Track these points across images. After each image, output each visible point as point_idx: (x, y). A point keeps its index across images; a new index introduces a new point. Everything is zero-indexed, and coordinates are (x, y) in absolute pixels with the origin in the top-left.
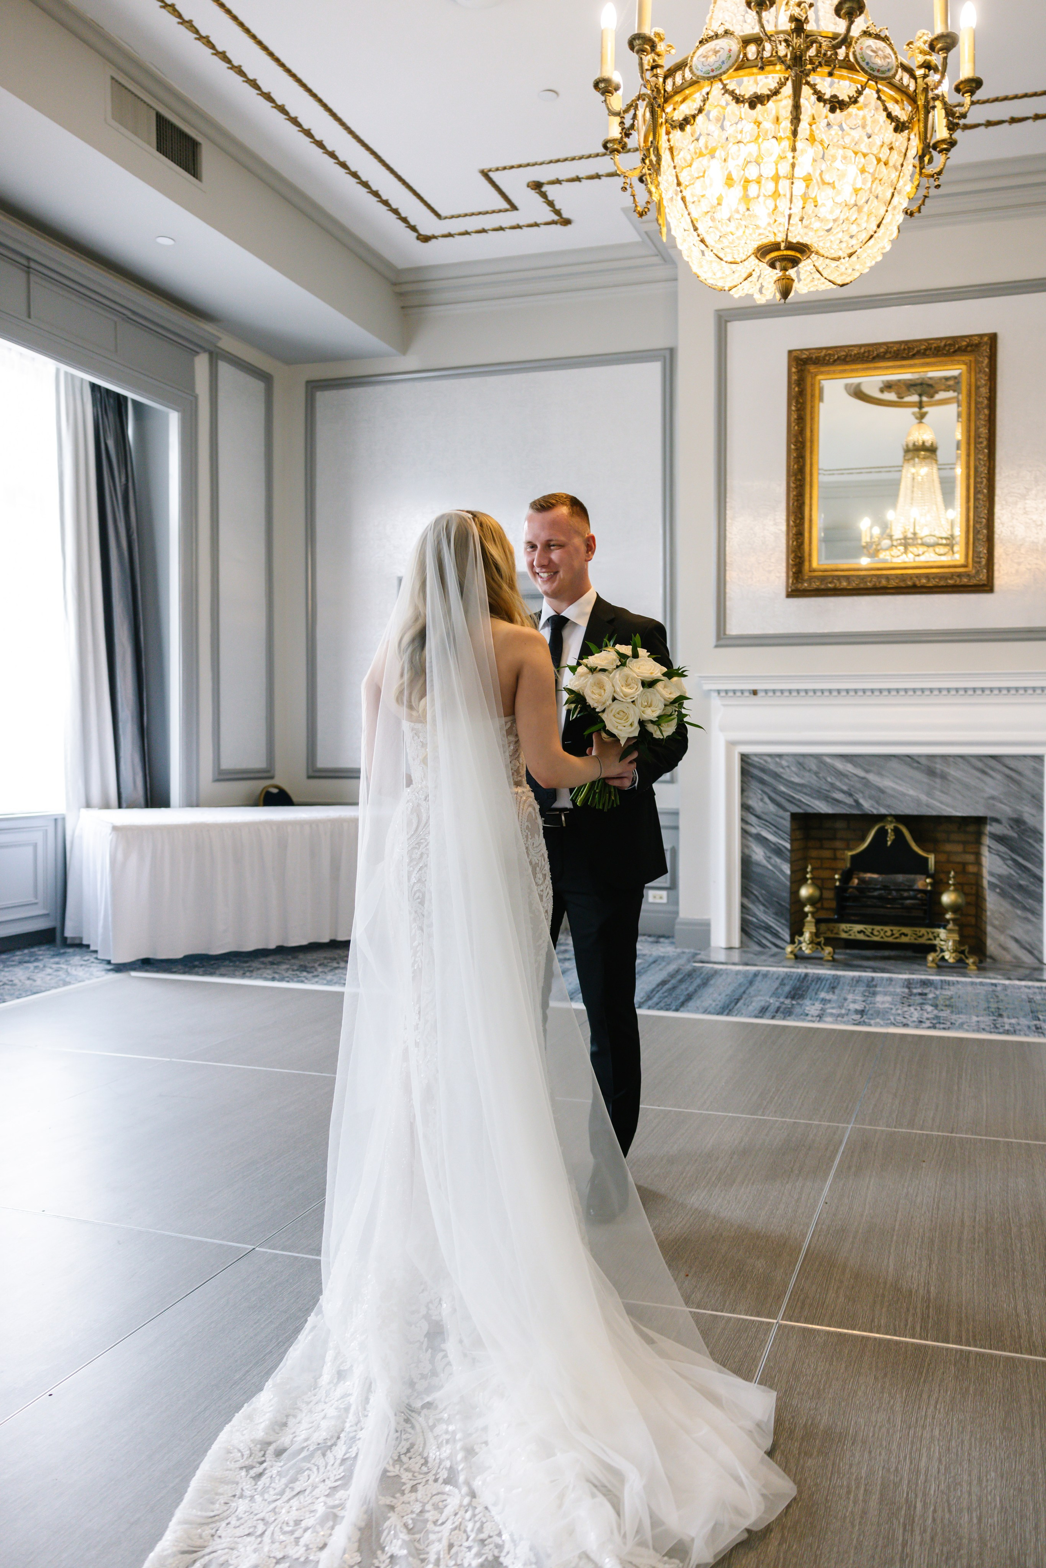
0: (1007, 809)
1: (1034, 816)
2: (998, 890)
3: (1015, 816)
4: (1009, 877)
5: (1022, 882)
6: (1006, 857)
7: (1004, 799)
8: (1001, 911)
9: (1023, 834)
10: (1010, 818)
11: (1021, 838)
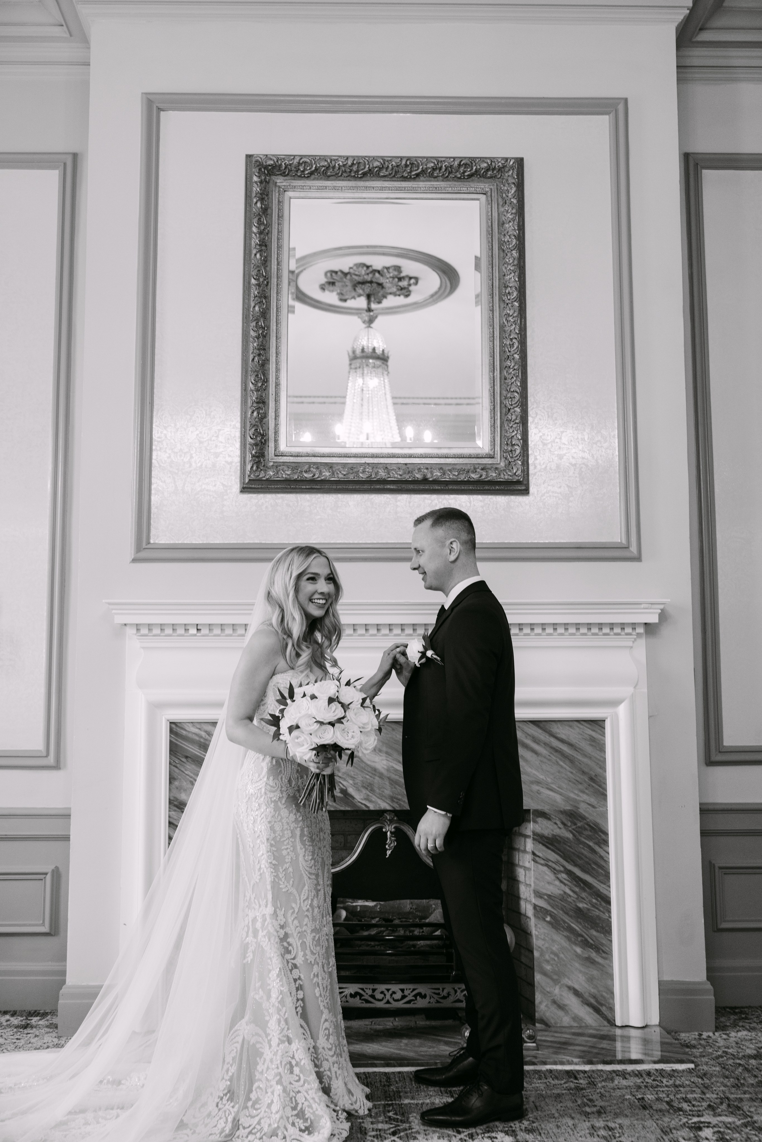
0: (558, 798)
1: (593, 807)
2: (548, 919)
3: (568, 808)
4: (564, 897)
5: (581, 905)
6: (557, 868)
7: (552, 783)
8: (554, 949)
9: (580, 833)
10: (561, 812)
11: (578, 839)
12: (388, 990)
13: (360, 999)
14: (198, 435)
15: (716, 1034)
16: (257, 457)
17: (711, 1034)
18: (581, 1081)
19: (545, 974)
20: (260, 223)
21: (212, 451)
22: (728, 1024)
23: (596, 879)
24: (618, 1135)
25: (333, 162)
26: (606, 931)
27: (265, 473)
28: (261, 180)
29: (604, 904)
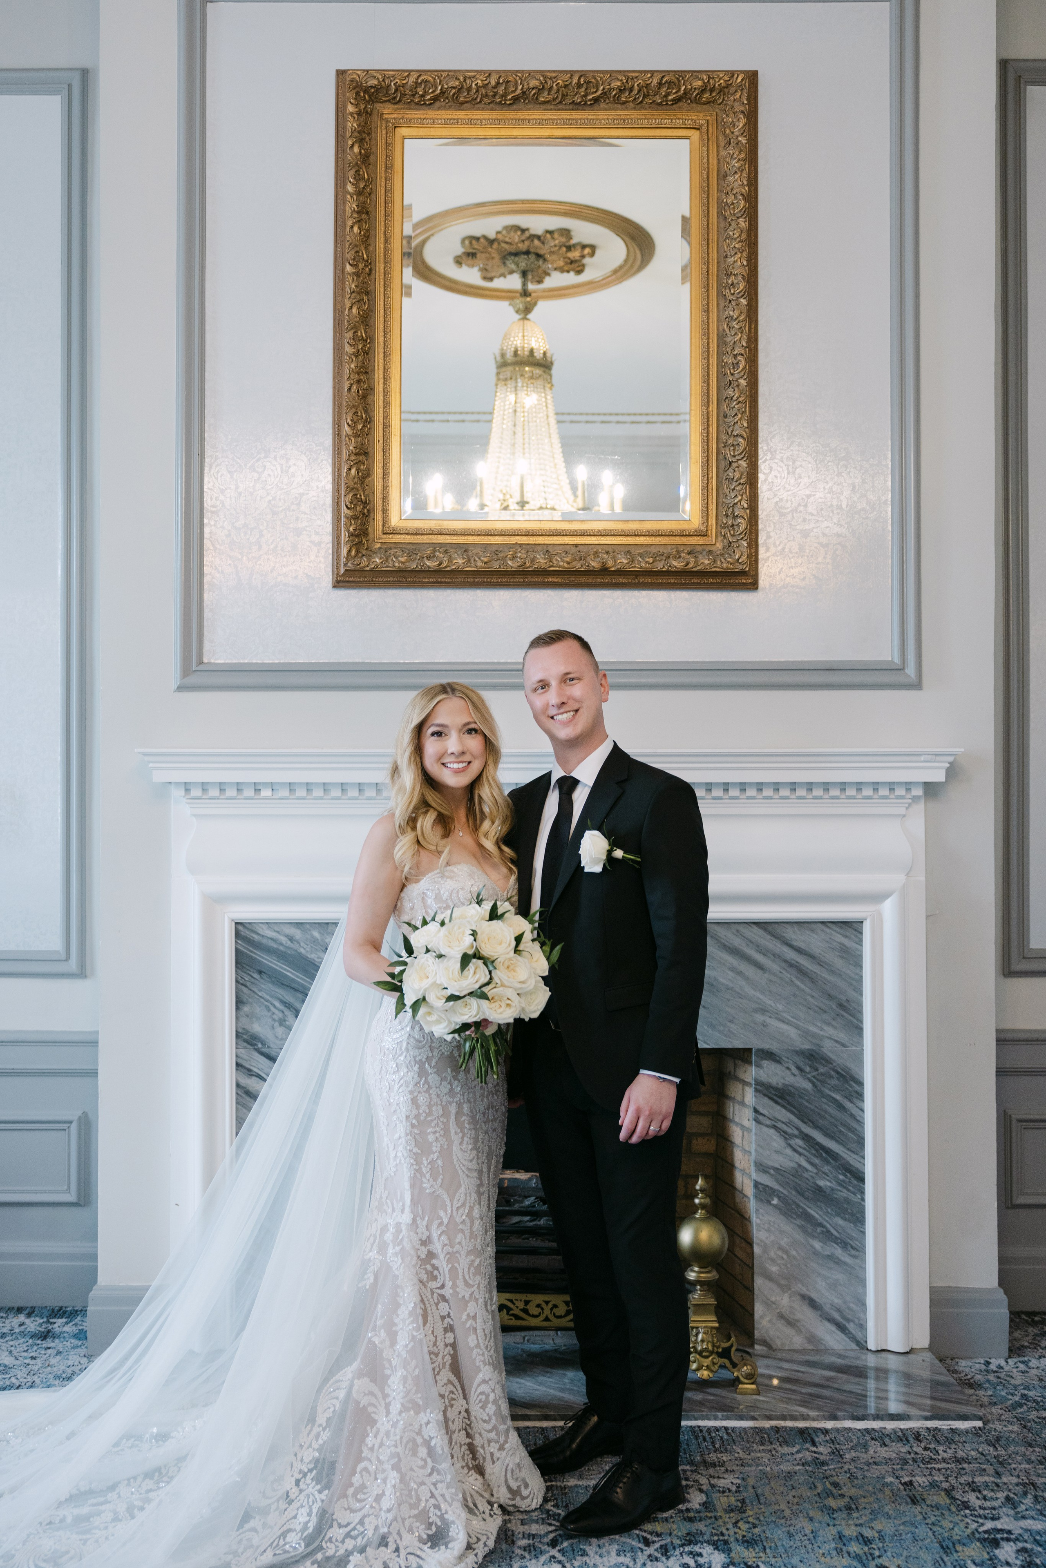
0: (792, 1032)
1: (844, 1045)
2: (775, 1201)
3: (807, 1046)
4: (796, 1172)
5: (822, 1183)
6: (789, 1130)
7: (785, 1012)
8: (782, 1243)
9: (823, 1082)
10: (796, 1052)
11: (820, 1091)
12: (547, 1303)
13: (508, 1314)
14: (269, 502)
15: (1011, 1362)
16: (358, 536)
17: (1003, 1363)
18: (821, 1449)
19: (768, 1277)
20: (358, 177)
21: (291, 526)
22: (1026, 1344)
23: (844, 1146)
24: (877, 1553)
25: (468, 81)
26: (857, 1219)
27: (369, 560)
28: (360, 111)
29: (855, 1182)
